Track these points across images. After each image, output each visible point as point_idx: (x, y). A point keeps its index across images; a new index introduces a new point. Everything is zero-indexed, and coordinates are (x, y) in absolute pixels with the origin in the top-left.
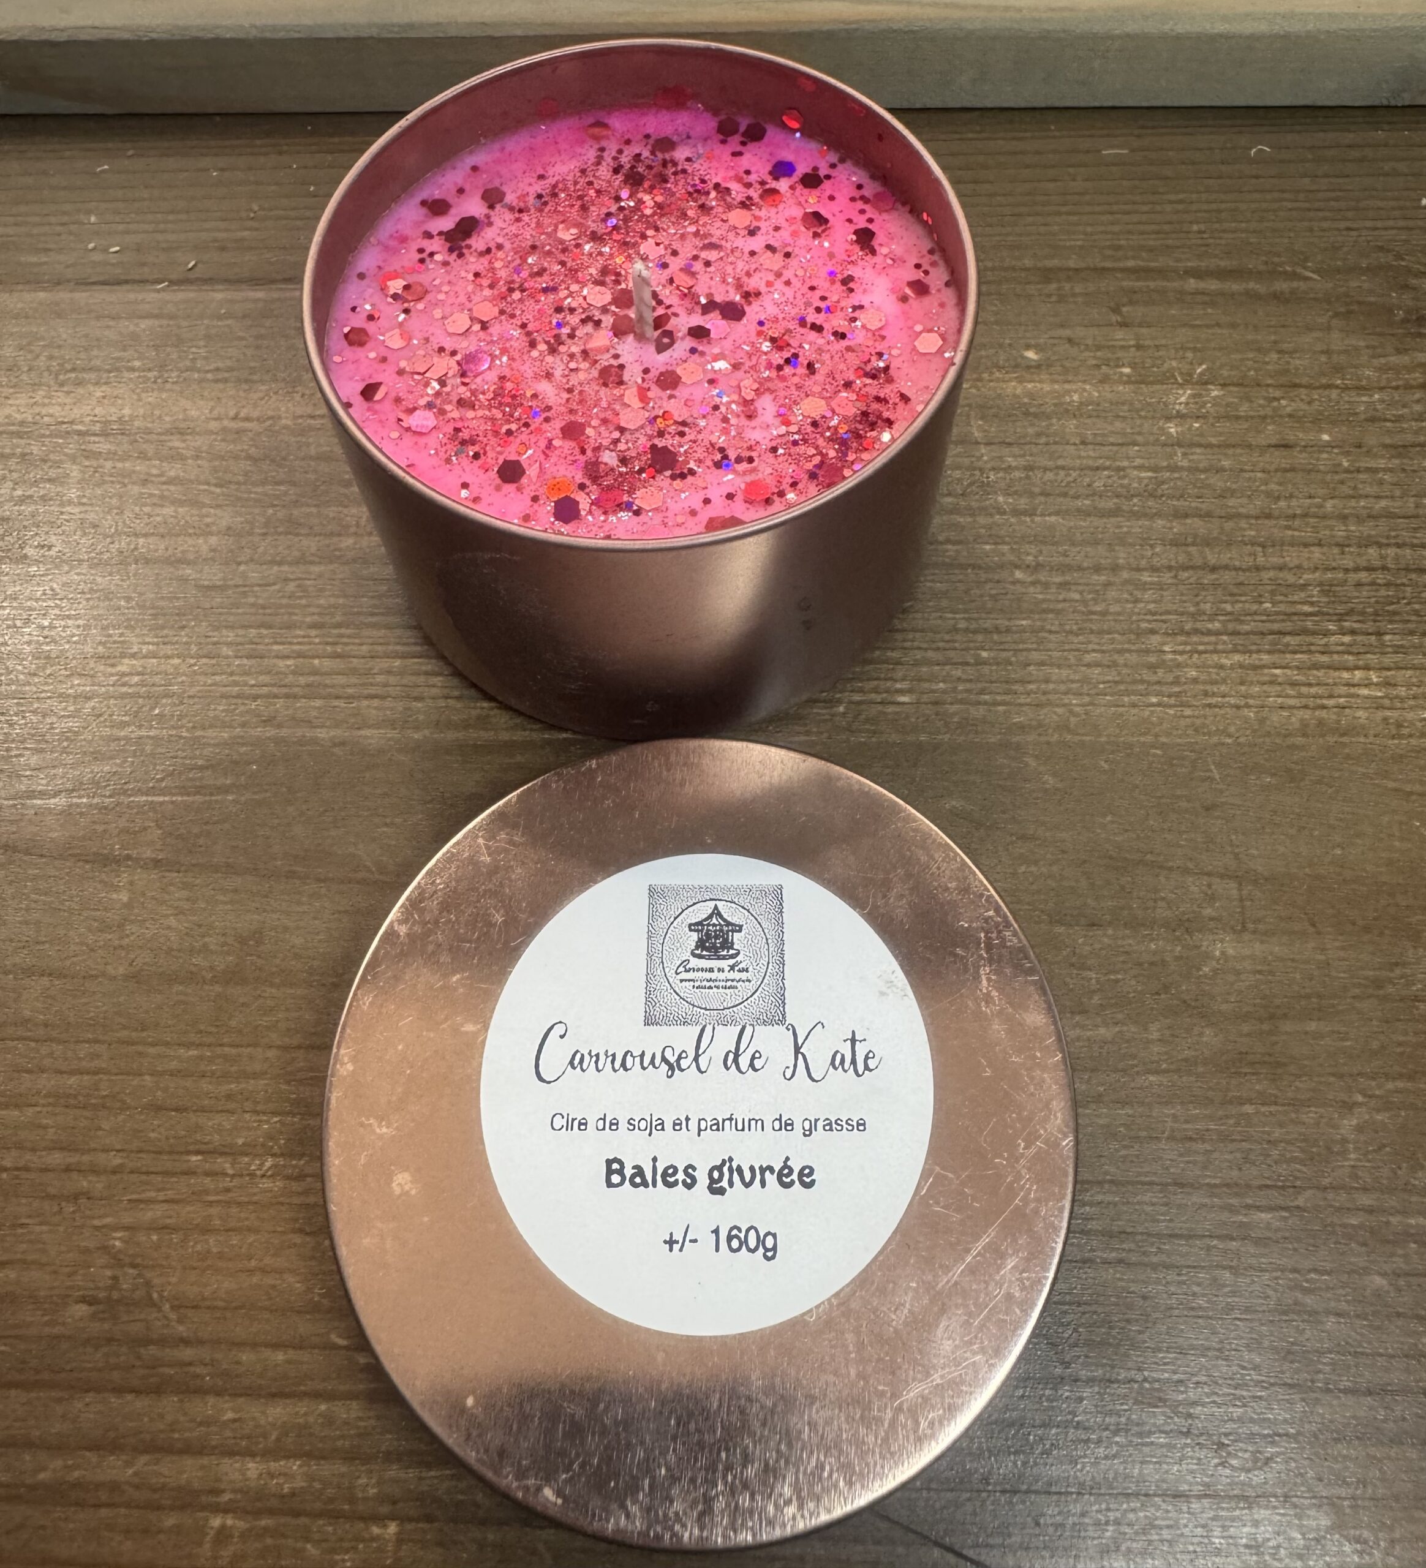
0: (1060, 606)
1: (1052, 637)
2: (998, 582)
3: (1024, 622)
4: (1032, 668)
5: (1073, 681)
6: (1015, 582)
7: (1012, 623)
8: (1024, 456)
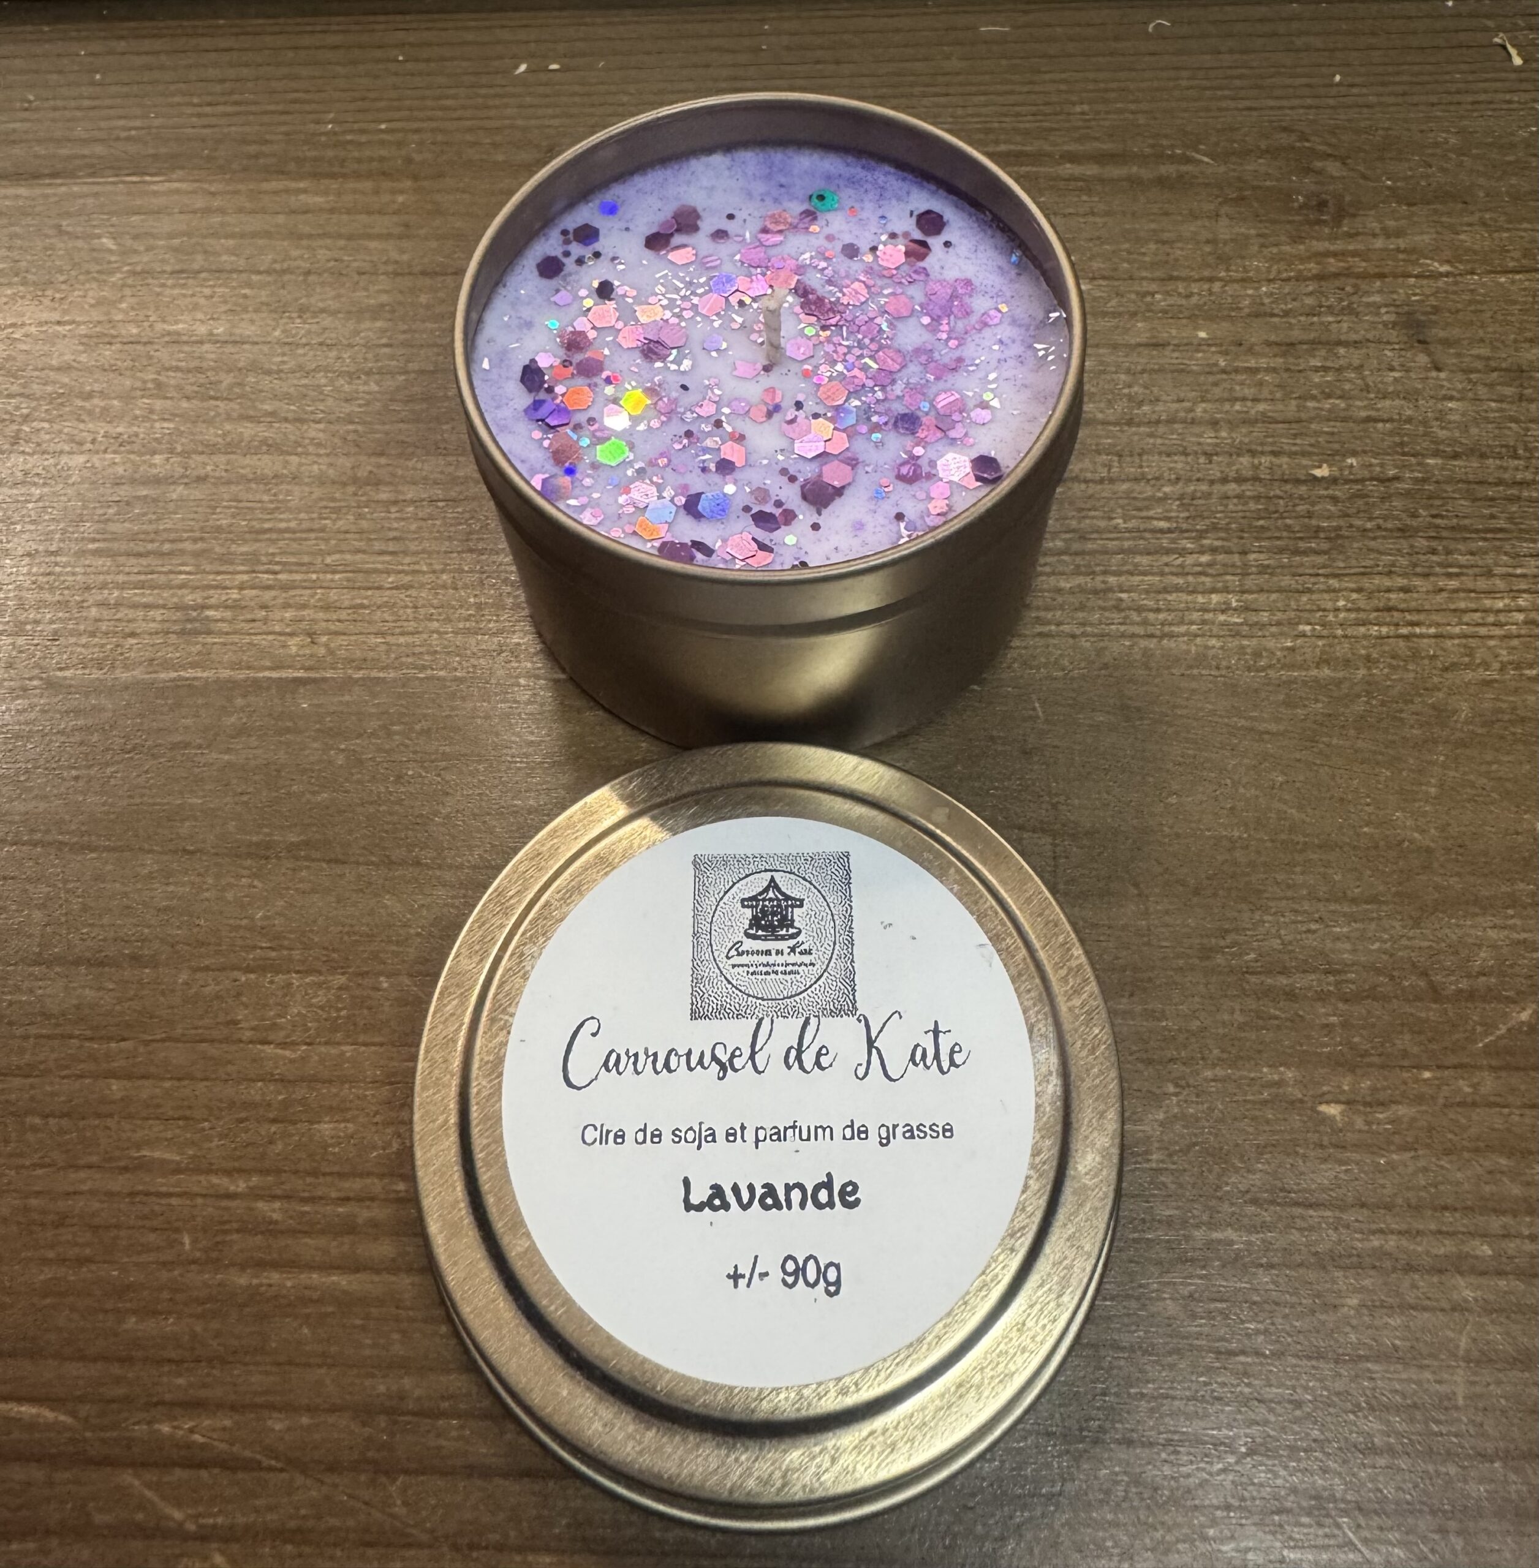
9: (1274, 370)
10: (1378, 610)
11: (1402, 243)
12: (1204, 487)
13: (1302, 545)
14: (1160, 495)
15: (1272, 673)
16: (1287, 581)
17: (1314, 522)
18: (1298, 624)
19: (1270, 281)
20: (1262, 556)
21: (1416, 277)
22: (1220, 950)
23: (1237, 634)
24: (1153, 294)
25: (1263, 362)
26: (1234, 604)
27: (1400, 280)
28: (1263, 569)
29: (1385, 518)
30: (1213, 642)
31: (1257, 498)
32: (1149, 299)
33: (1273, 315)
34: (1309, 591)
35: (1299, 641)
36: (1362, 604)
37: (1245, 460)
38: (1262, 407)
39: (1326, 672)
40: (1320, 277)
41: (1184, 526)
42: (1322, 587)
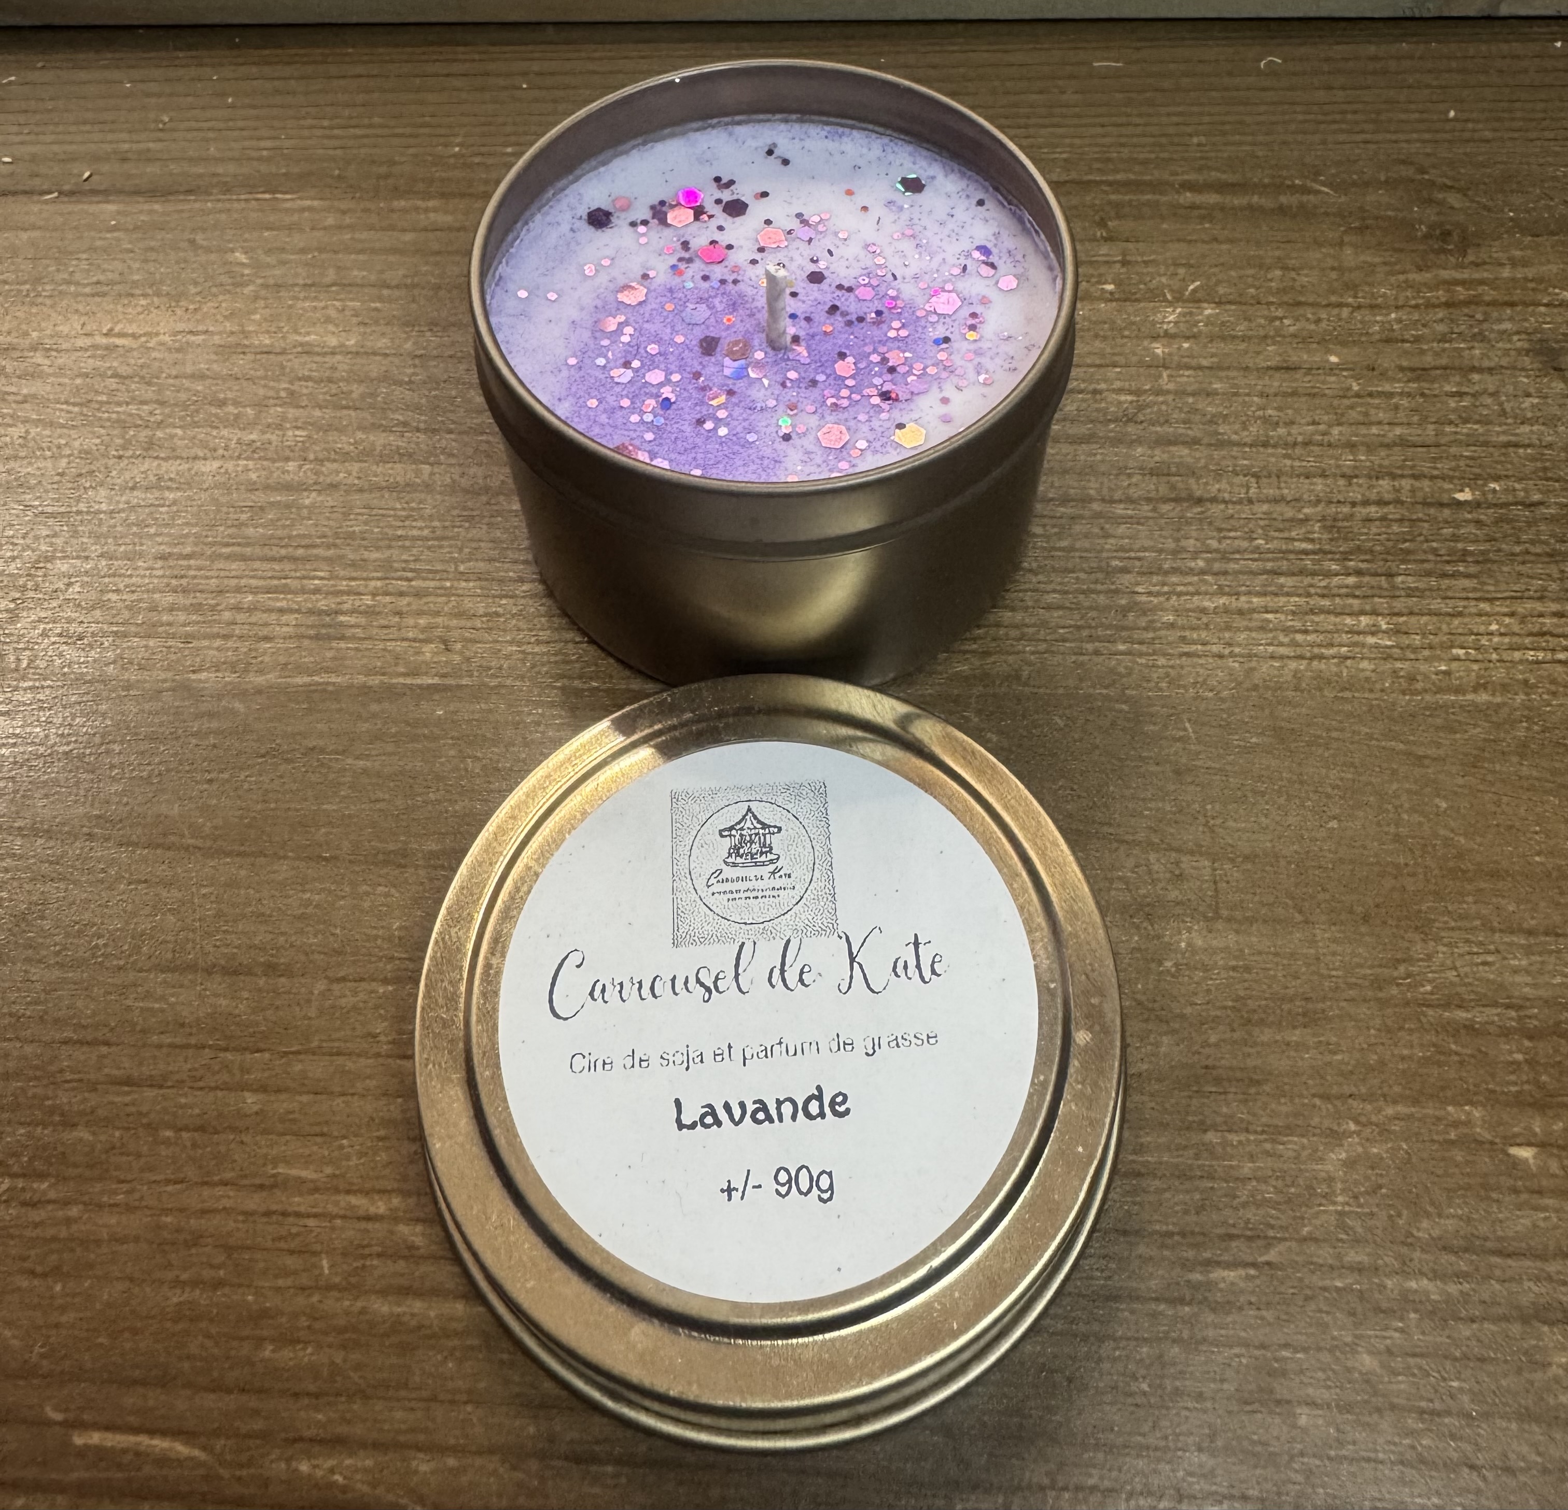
9: (1409, 395)
10: (1531, 634)
11: (1530, 272)
12: (1346, 509)
13: (1449, 568)
14: (1301, 516)
15: (1428, 697)
16: (1436, 604)
17: (1460, 546)
18: (1452, 647)
19: (1397, 307)
20: (1410, 579)
21: (1546, 305)
22: (1393, 981)
23: (1388, 658)
24: (1281, 319)
25: (1398, 387)
26: (1384, 627)
27: (1531, 309)
28: (1411, 593)
29: (1532, 542)
30: (1364, 664)
31: (1401, 520)
32: (1277, 323)
33: (1403, 341)
34: (1460, 614)
35: (1455, 665)
36: (1516, 628)
37: (1385, 483)
38: (1398, 431)
39: (1483, 697)
40: (1448, 305)
41: (1327, 547)
42: (1473, 610)
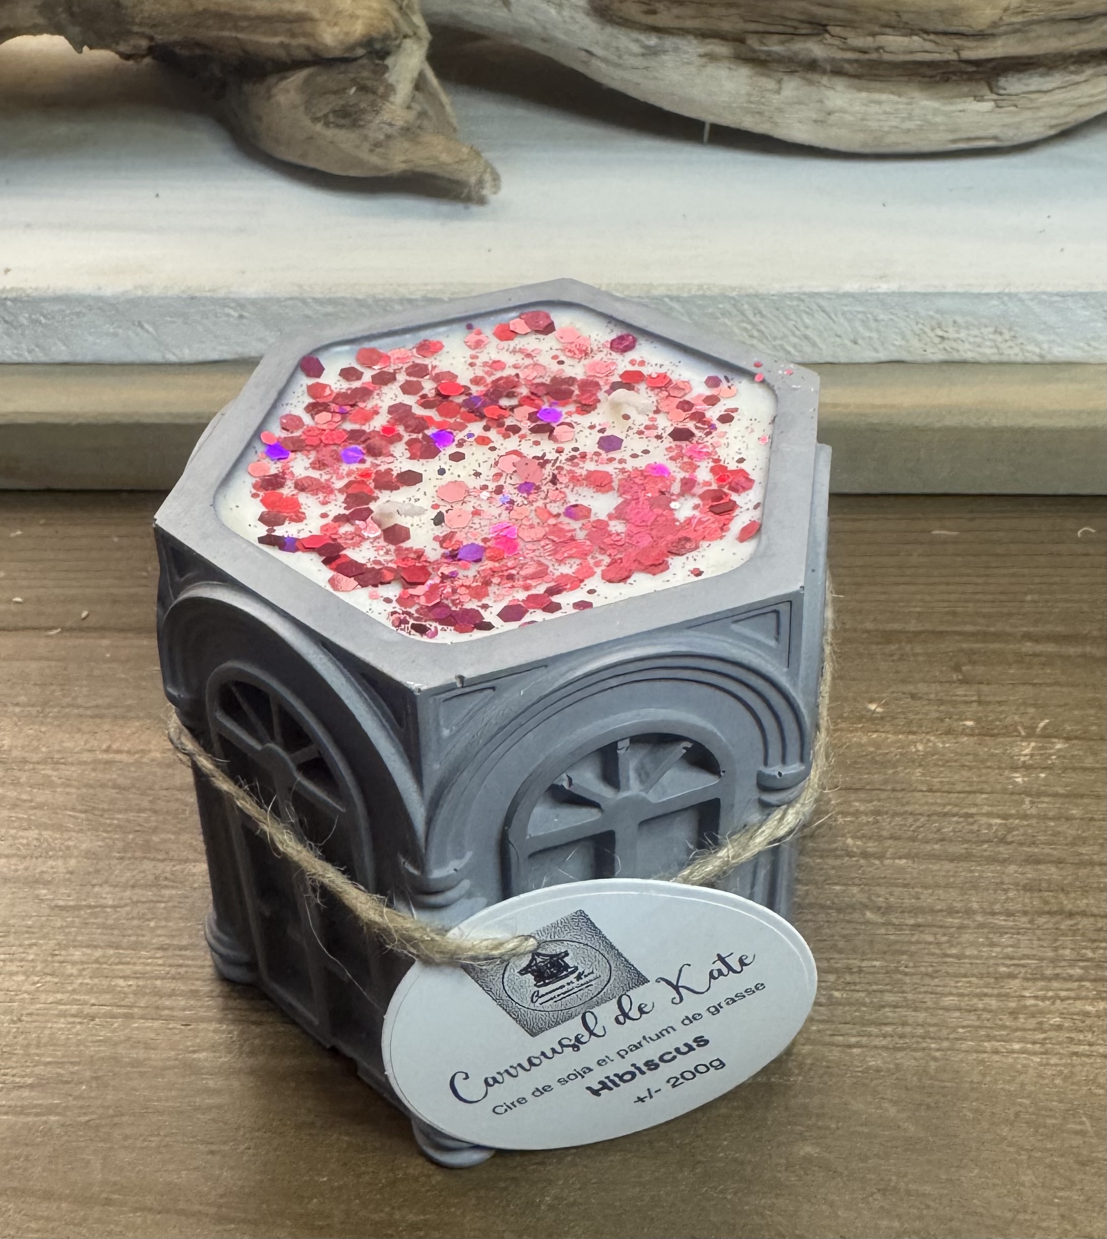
0: (913, 948)
1: (907, 979)
2: (849, 922)
3: (877, 963)
4: (887, 1009)
5: (931, 1025)
6: (867, 922)
7: (864, 964)
8: (871, 801)
